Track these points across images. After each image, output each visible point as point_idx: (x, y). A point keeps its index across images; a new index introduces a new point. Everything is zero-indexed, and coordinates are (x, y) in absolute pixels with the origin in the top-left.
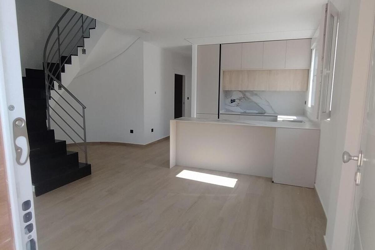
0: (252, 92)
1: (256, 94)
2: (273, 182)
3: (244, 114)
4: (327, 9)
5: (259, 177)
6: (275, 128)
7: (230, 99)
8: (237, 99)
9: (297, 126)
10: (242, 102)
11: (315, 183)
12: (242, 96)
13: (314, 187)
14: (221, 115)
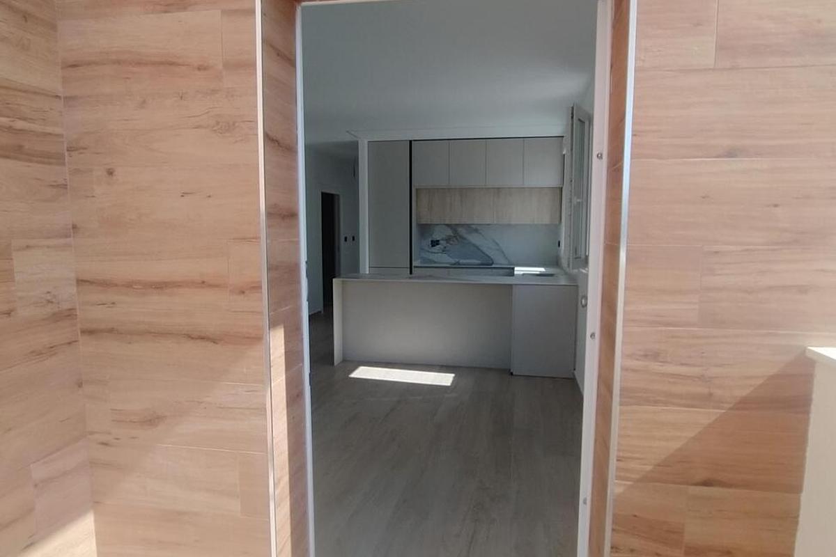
0: (468, 227)
1: (476, 231)
2: (512, 374)
3: (457, 266)
4: (572, 114)
5: (490, 369)
6: (511, 286)
7: (430, 240)
8: (443, 240)
9: (545, 281)
10: (451, 244)
11: (575, 369)
12: (452, 234)
13: (574, 376)
14: (416, 269)
